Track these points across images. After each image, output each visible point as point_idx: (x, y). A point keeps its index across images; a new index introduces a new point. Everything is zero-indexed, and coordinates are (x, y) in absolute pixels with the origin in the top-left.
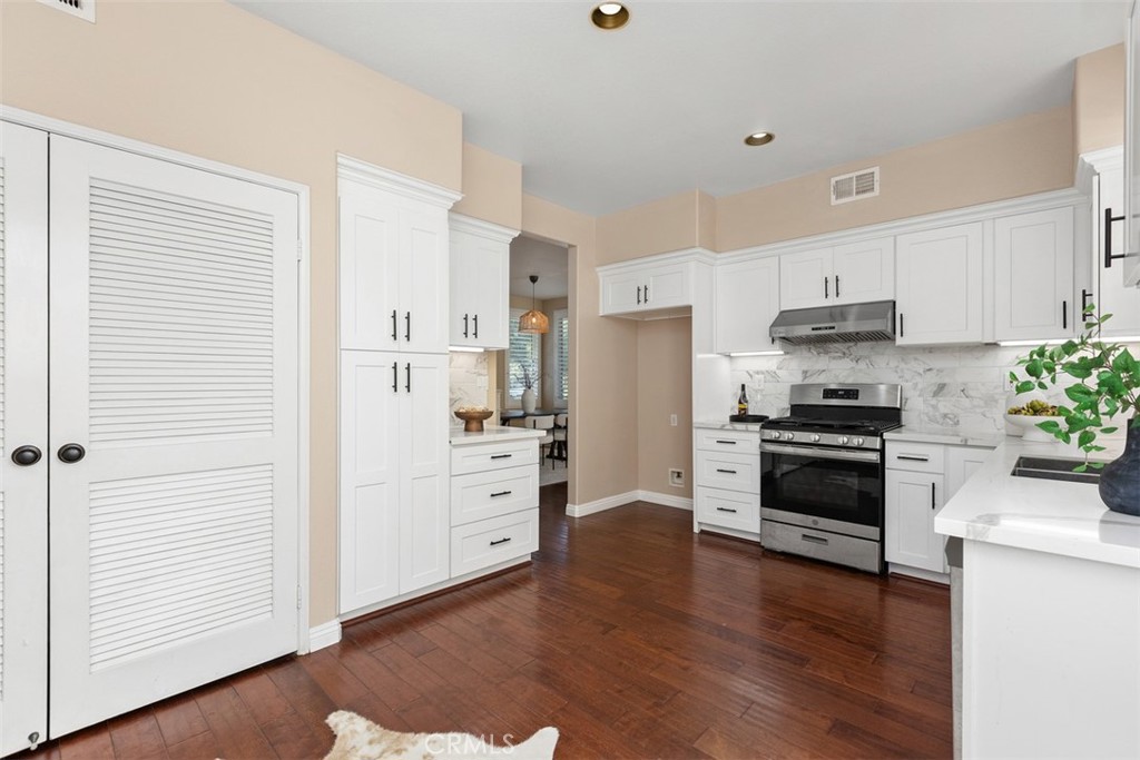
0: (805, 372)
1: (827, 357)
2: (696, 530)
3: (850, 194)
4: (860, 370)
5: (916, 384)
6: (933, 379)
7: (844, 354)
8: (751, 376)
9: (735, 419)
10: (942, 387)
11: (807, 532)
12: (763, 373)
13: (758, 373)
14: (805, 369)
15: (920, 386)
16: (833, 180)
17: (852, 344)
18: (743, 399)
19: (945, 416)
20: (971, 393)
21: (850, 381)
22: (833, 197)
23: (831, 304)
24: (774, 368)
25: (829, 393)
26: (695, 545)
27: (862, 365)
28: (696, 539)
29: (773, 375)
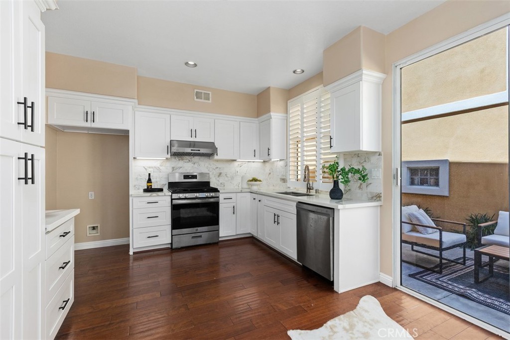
0: (173, 168)
1: (183, 161)
2: (131, 253)
3: (201, 99)
4: (195, 168)
5: (213, 173)
6: (218, 171)
7: (189, 161)
8: (146, 169)
9: (146, 191)
10: (220, 174)
11: (193, 235)
12: (152, 168)
13: (150, 168)
14: (173, 166)
15: (214, 174)
16: (196, 90)
17: (192, 157)
18: (149, 181)
19: (221, 183)
20: (228, 176)
21: (191, 171)
22: (195, 97)
23: (192, 140)
24: (158, 165)
25: (186, 177)
26: (131, 261)
27: (196, 165)
28: (131, 258)
29: (158, 169)
